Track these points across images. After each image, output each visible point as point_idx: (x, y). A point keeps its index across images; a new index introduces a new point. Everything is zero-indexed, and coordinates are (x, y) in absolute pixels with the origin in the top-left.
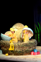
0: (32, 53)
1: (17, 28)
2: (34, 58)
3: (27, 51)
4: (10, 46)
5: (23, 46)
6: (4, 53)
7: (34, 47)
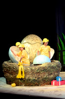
0: (54, 82)
1: (30, 42)
2: (57, 91)
3: (45, 78)
4: (18, 71)
5: (38, 71)
6: (9, 82)
7: (56, 74)
